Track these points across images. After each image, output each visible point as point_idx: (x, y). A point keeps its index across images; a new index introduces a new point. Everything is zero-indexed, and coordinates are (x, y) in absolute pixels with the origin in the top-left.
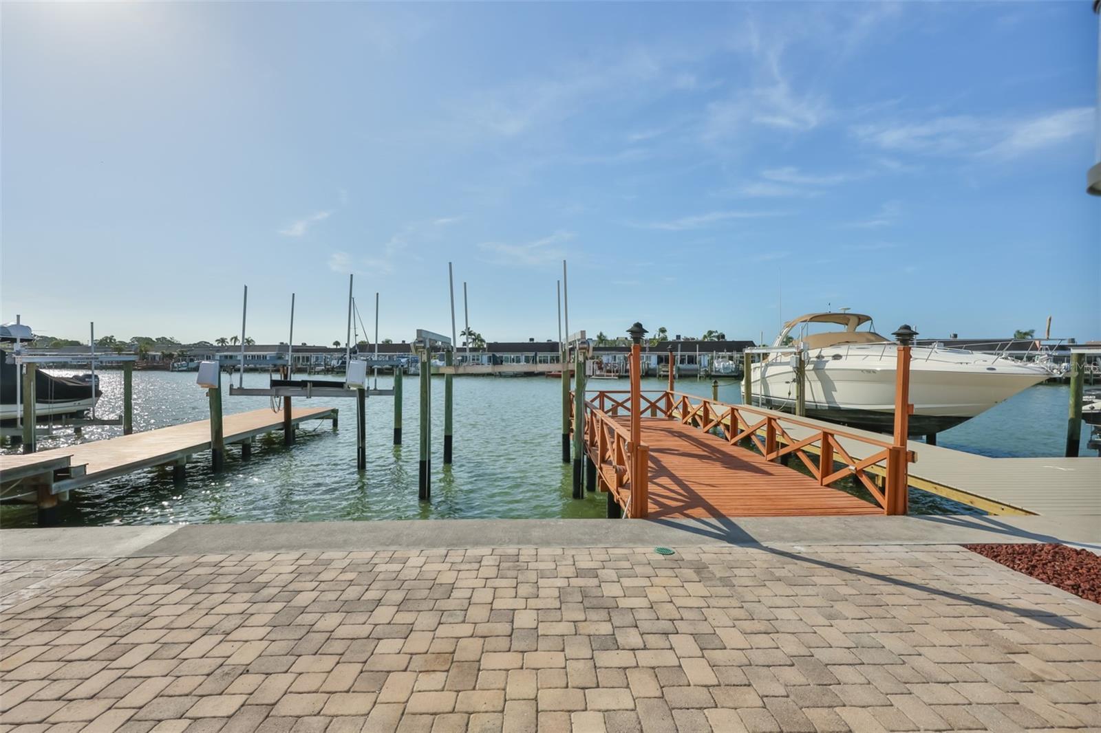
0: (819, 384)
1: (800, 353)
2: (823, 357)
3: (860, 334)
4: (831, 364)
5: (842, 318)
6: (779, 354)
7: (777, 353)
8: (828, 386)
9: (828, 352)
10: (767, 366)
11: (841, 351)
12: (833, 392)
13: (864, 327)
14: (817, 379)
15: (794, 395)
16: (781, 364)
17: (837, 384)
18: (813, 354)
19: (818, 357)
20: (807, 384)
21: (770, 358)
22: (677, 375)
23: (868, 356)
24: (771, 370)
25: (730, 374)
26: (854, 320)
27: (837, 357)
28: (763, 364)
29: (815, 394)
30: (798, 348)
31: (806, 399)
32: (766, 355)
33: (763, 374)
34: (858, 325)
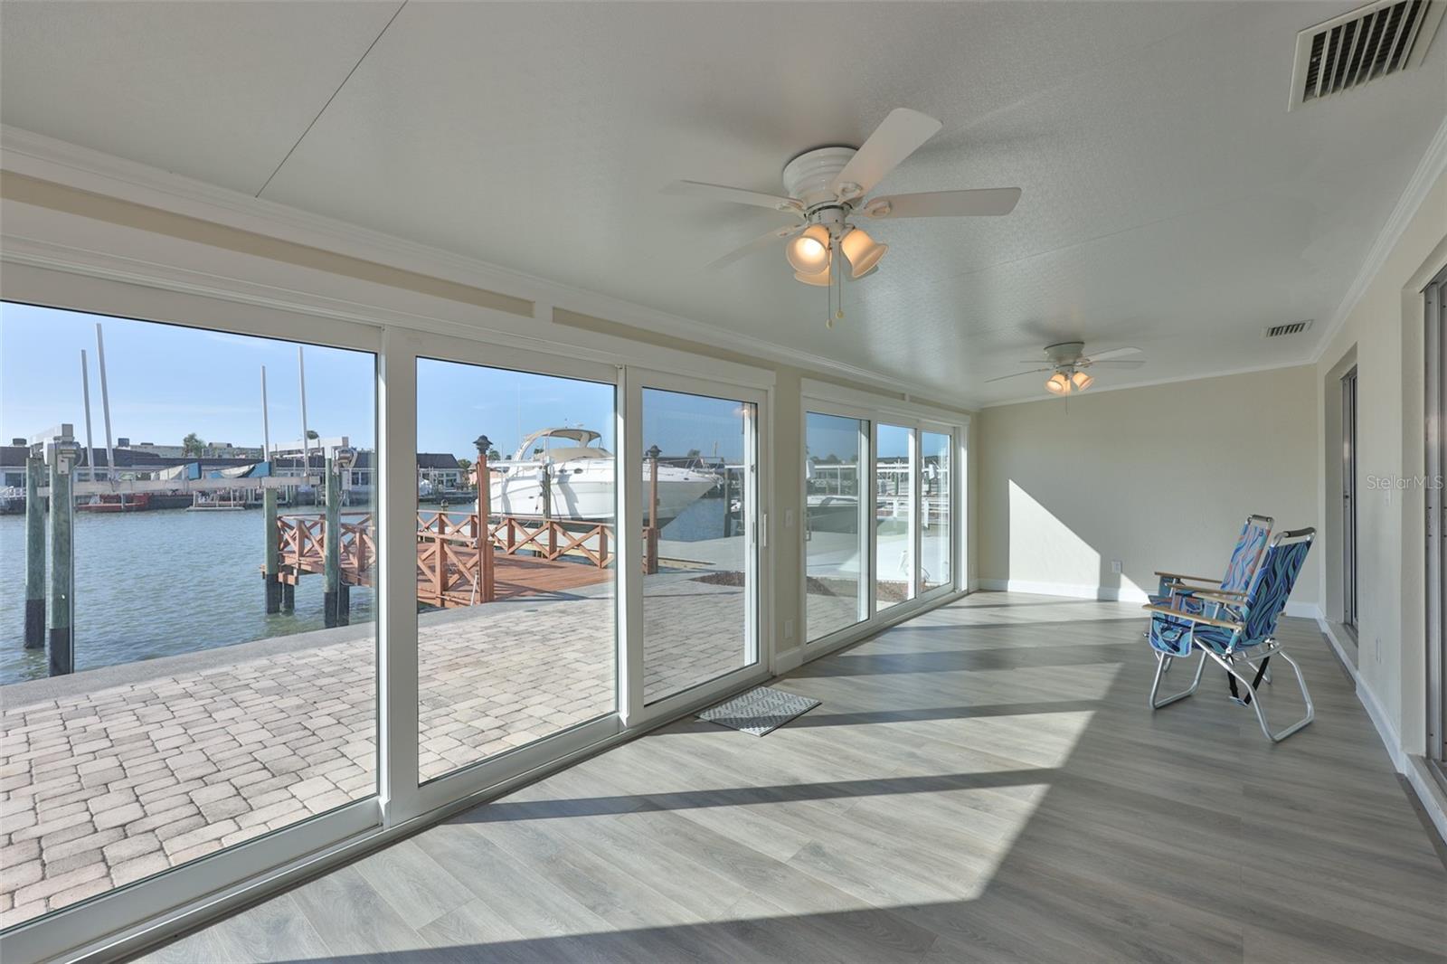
0: (563, 497)
1: (546, 467)
2: (566, 471)
3: (592, 449)
4: (574, 478)
5: (575, 434)
6: (521, 469)
7: (518, 467)
8: (570, 498)
9: (570, 466)
10: (508, 481)
11: (582, 464)
12: (576, 504)
13: (594, 443)
14: (560, 492)
15: (541, 511)
16: (524, 478)
17: (579, 497)
18: (557, 467)
19: (562, 471)
20: (552, 497)
21: (511, 472)
22: (348, 500)
23: (604, 469)
24: (512, 486)
25: (426, 497)
26: (585, 436)
27: (578, 471)
28: (504, 480)
29: (560, 507)
30: (544, 462)
31: (552, 513)
32: (506, 470)
33: (504, 488)
34: (590, 440)
